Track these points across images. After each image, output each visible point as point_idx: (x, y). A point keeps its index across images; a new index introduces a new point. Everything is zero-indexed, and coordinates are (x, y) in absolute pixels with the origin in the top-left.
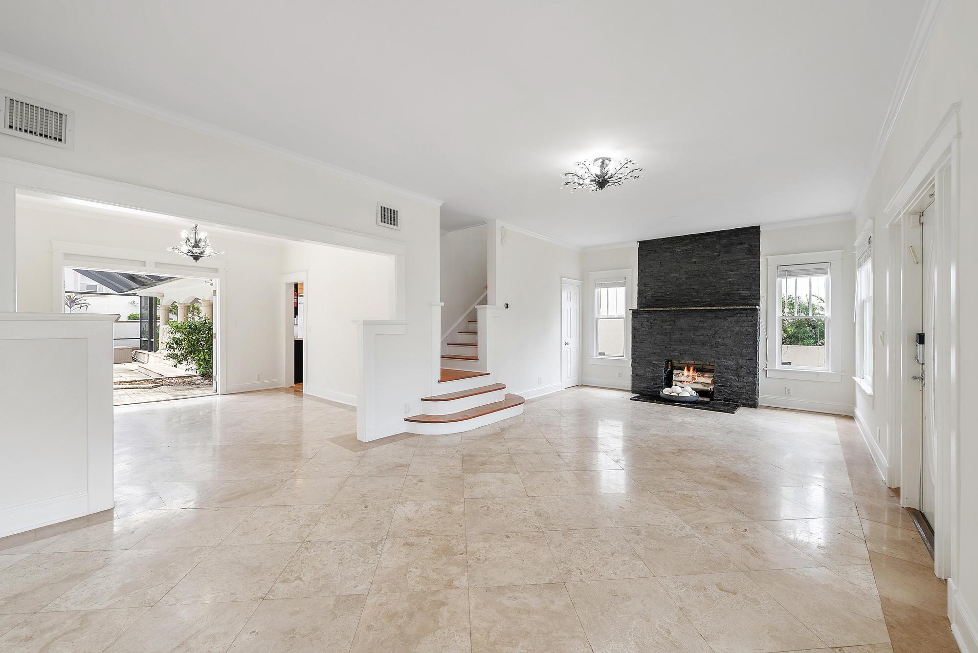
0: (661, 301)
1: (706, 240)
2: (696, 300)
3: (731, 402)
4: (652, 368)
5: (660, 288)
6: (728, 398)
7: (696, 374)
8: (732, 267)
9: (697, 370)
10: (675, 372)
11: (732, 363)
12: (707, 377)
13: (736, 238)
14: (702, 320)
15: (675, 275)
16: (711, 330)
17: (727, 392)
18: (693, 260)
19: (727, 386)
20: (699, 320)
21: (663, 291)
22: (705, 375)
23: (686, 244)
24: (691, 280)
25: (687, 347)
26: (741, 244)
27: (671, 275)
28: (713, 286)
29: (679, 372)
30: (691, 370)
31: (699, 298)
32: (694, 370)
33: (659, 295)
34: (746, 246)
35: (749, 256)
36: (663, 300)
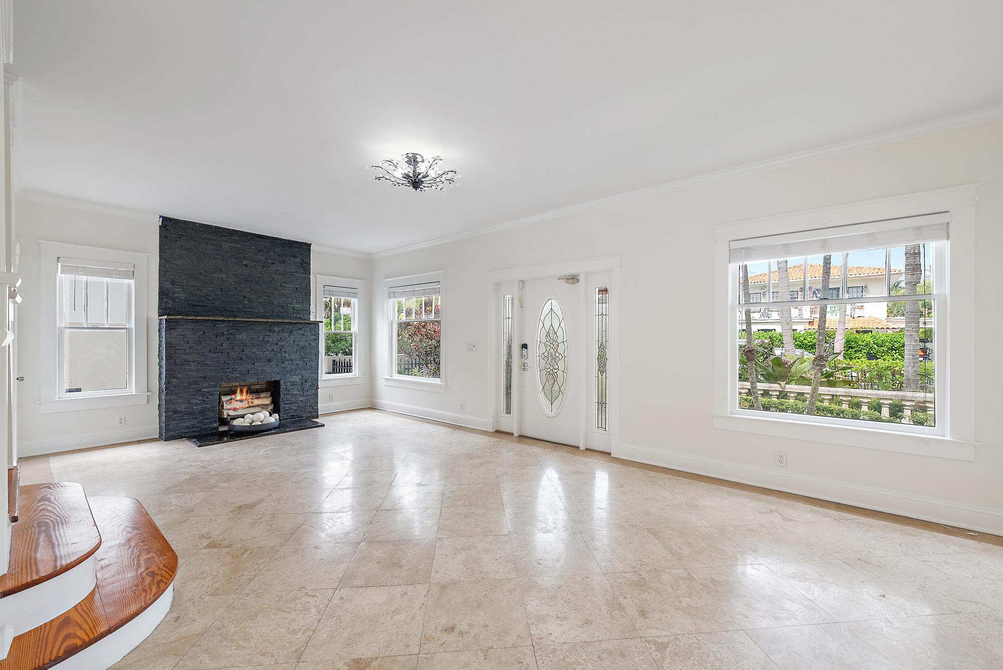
0: (198, 308)
1: (258, 243)
2: (247, 310)
3: (297, 418)
4: (201, 398)
5: (198, 289)
6: (295, 414)
7: (249, 397)
8: (286, 279)
9: (250, 391)
10: (224, 399)
11: (297, 379)
12: (263, 397)
13: (290, 250)
14: (267, 333)
15: (219, 276)
16: (277, 344)
17: (292, 409)
18: (245, 262)
19: (293, 403)
20: (264, 334)
21: (202, 294)
22: (262, 396)
23: (235, 241)
24: (241, 286)
25: (250, 366)
26: (295, 257)
27: (214, 275)
28: (267, 296)
29: (228, 398)
30: (245, 392)
31: (252, 308)
32: (247, 392)
33: (196, 298)
34: (298, 260)
35: (302, 271)
36: (203, 306)
